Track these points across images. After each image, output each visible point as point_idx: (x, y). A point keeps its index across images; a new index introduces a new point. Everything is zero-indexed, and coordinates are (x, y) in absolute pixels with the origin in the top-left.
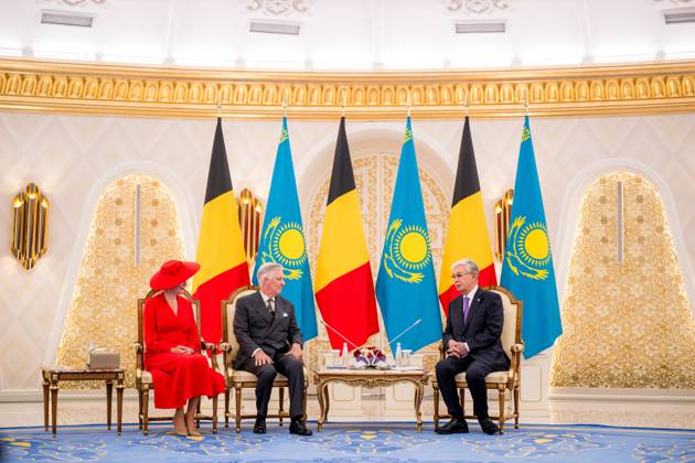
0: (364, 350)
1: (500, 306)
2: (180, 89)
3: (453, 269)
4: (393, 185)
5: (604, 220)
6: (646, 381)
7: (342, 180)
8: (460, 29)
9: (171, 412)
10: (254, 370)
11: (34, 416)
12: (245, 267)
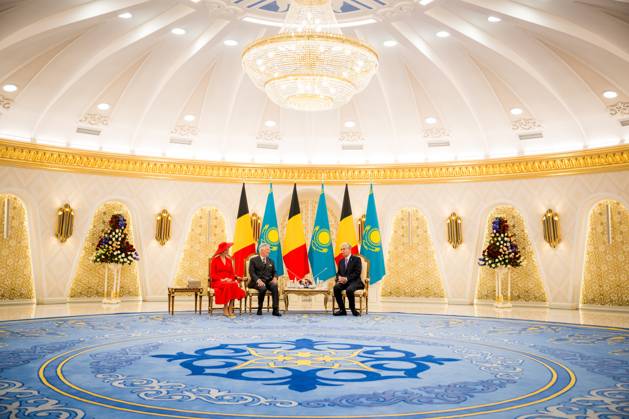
0: (304, 281)
1: (360, 263)
2: (227, 171)
3: (341, 246)
4: (316, 212)
5: (403, 228)
6: (420, 294)
7: (295, 210)
8: (344, 148)
9: (222, 306)
10: (257, 288)
11: (164, 307)
12: (253, 245)
